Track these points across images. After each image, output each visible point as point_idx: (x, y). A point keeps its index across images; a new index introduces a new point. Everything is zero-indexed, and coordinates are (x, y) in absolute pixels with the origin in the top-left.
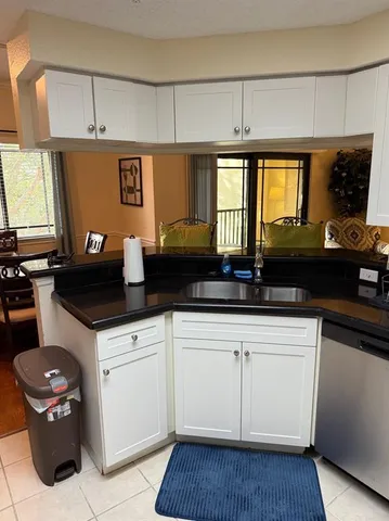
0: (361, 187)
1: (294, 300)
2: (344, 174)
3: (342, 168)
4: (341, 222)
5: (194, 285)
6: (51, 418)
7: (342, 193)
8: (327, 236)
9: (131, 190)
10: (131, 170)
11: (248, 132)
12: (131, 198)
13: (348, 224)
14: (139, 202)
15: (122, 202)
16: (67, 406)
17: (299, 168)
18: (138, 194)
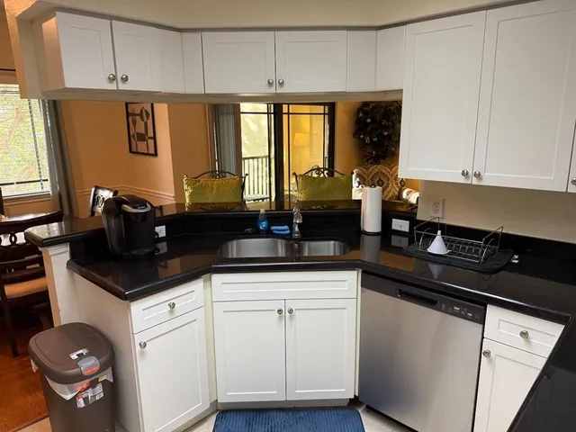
0: (386, 134)
1: (332, 254)
2: (369, 120)
3: (366, 113)
4: (367, 169)
5: (230, 244)
6: (81, 403)
7: (368, 140)
8: (355, 184)
9: (142, 137)
10: (141, 115)
11: (281, 84)
12: (142, 147)
13: (375, 172)
14: (152, 151)
15: (131, 151)
16: (99, 389)
17: (324, 114)
18: (151, 142)
